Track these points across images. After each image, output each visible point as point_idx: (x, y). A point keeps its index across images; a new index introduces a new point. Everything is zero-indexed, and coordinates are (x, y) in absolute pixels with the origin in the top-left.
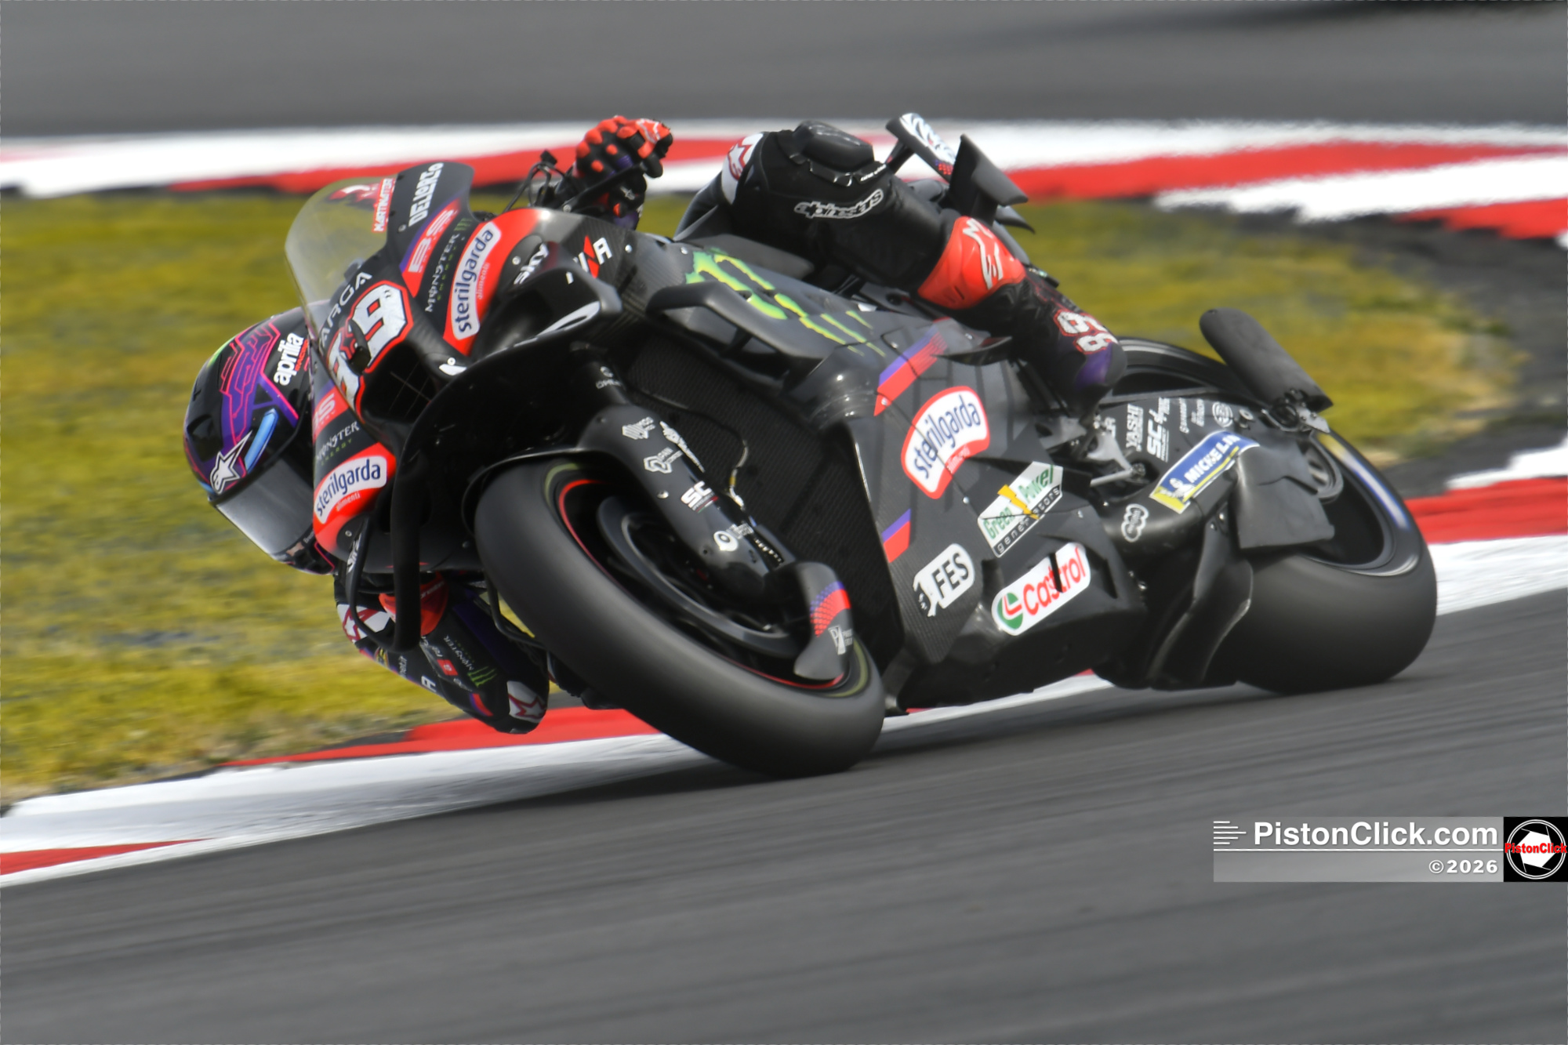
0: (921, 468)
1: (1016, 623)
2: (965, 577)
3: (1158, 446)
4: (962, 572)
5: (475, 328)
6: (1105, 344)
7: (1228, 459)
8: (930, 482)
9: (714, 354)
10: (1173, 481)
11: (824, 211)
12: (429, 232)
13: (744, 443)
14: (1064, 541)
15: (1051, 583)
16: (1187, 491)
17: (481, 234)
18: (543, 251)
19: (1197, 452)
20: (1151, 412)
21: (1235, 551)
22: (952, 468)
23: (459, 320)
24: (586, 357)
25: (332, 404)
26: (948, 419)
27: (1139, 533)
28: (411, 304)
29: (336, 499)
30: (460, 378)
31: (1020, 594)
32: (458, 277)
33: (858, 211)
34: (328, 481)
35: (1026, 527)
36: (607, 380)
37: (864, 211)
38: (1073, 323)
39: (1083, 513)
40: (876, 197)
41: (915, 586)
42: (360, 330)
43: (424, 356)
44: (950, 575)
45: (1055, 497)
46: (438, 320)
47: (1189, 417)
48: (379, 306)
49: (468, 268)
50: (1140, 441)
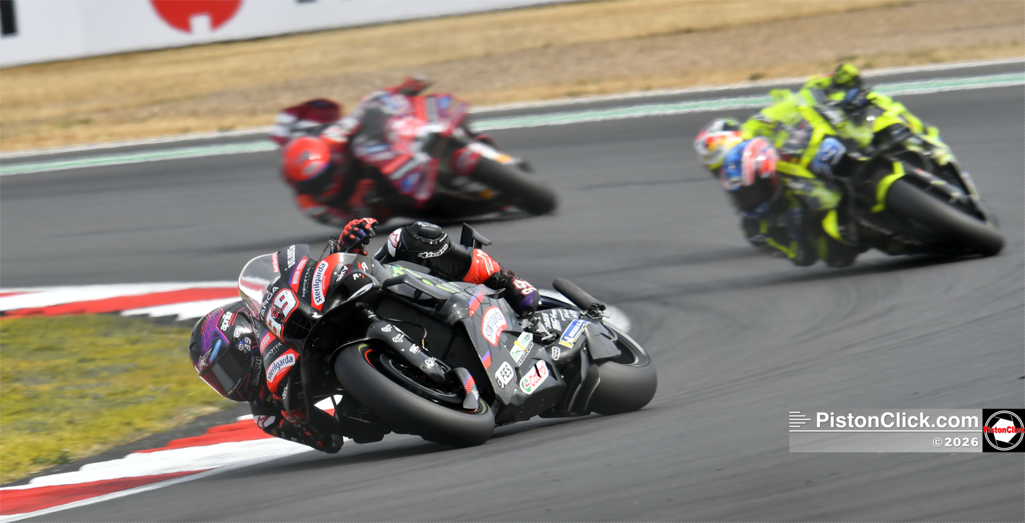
0: (489, 335)
1: (529, 390)
2: (511, 373)
3: (557, 326)
4: (509, 372)
5: (323, 300)
6: (532, 291)
7: (582, 328)
8: (493, 341)
9: (409, 301)
10: (565, 337)
11: (429, 255)
12: (298, 269)
13: (425, 329)
14: (539, 359)
15: (536, 374)
16: (572, 340)
17: (320, 265)
18: (346, 268)
19: (570, 327)
20: (550, 315)
21: (591, 361)
22: (498, 335)
23: (316, 298)
24: (362, 308)
25: (269, 338)
26: (493, 317)
27: (558, 357)
28: (296, 296)
29: (276, 372)
30: (321, 319)
31: (528, 379)
32: (314, 282)
33: (440, 253)
34: (272, 366)
35: (525, 355)
36: (372, 315)
37: (442, 253)
38: (519, 284)
39: (542, 350)
40: (446, 247)
41: (496, 378)
42: (279, 307)
43: (306, 313)
44: (506, 373)
45: (531, 345)
46: (308, 299)
47: (564, 316)
48: (284, 297)
49: (317, 279)
50: (550, 325)
